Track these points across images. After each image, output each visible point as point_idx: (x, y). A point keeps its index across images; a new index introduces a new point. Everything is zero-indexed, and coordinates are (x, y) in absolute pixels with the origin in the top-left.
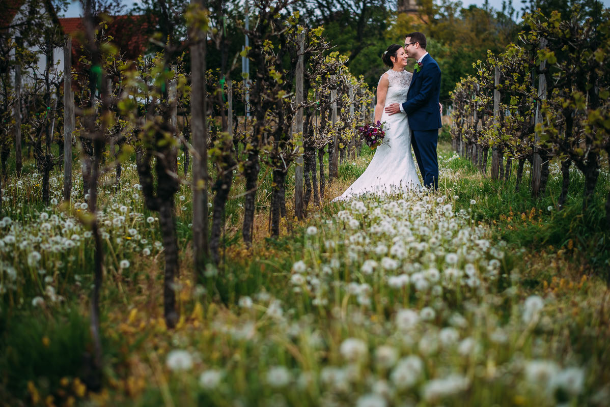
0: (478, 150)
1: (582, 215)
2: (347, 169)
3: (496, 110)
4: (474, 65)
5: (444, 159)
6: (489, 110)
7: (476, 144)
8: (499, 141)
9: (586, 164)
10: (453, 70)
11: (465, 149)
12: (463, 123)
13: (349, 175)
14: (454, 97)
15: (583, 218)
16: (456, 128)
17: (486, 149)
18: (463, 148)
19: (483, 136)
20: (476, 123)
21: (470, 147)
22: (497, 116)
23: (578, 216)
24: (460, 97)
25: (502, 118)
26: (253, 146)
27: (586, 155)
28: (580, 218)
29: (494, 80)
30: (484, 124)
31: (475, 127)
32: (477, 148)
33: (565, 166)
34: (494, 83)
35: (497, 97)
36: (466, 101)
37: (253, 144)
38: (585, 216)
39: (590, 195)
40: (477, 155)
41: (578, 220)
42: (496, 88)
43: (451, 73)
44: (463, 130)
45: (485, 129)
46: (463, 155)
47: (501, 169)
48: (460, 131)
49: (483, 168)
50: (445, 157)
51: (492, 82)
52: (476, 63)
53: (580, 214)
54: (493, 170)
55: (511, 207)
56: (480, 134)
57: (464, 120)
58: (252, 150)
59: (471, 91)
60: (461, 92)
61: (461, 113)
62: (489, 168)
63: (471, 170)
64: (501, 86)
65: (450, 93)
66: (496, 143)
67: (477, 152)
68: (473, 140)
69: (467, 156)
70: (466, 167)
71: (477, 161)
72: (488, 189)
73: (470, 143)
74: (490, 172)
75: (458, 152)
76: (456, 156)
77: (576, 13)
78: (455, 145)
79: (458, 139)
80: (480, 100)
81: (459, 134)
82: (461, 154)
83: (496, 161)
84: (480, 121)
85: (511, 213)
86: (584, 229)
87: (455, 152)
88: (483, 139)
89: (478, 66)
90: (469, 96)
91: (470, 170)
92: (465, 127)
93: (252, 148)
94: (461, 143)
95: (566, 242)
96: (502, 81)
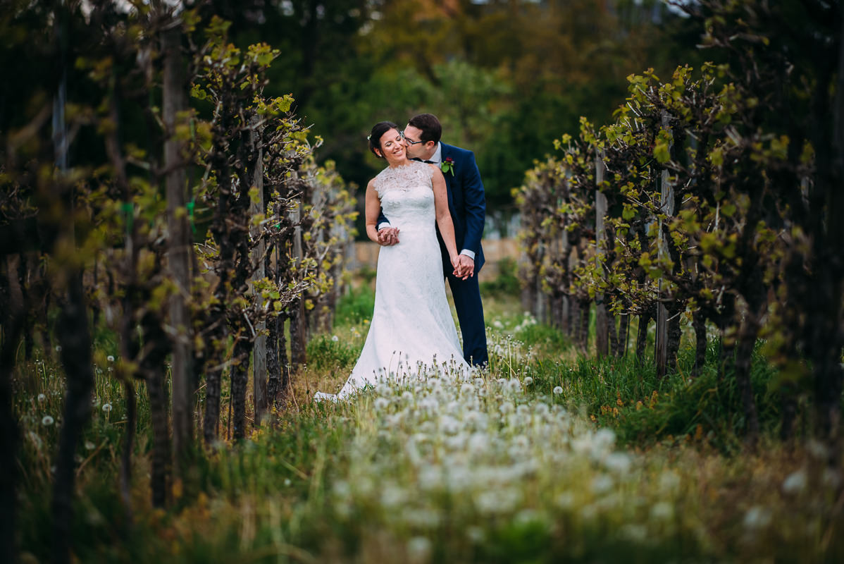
0: (573, 308)
1: (716, 389)
2: (323, 348)
3: (600, 229)
4: (557, 144)
5: (505, 328)
6: (588, 228)
7: (568, 296)
8: (605, 285)
9: (720, 312)
10: (520, 136)
11: (548, 307)
12: (543, 255)
13: (328, 360)
14: (521, 200)
15: (717, 393)
16: (529, 265)
17: (585, 303)
18: (544, 305)
19: (579, 279)
20: (568, 253)
21: (556, 302)
22: (602, 239)
23: (710, 390)
24: (535, 201)
25: (611, 244)
26: (219, 298)
27: (719, 298)
28: (714, 392)
29: (594, 172)
30: (581, 256)
31: (565, 262)
32: (570, 304)
33: (699, 319)
34: (595, 179)
35: (601, 205)
36: (545, 210)
37: (217, 296)
38: (720, 391)
39: (728, 357)
40: (570, 318)
41: (711, 396)
42: (598, 188)
43: (514, 143)
44: (543, 268)
45: (582, 265)
46: (544, 321)
47: (612, 339)
48: (537, 270)
49: (581, 339)
50: (508, 323)
51: (590, 177)
52: (561, 140)
53: (713, 388)
54: (599, 344)
55: (619, 392)
56: (574, 276)
57: (543, 249)
58: (217, 305)
59: (554, 190)
60: (535, 192)
61: (538, 235)
62: (593, 341)
63: (558, 346)
64: (608, 183)
65: (514, 191)
66: (600, 290)
67: (570, 311)
68: (562, 288)
69: (552, 323)
70: (548, 340)
71: (570, 330)
72: (585, 371)
73: (557, 294)
74: (595, 347)
75: (534, 314)
76: (529, 321)
77: (708, 77)
78: (526, 300)
79: (534, 287)
80: (571, 210)
81: (535, 278)
82: (540, 318)
83: (604, 325)
84: (574, 249)
85: (619, 401)
86: (719, 409)
87: (527, 314)
88: (579, 284)
89: (565, 146)
90: (552, 200)
91: (557, 348)
92: (547, 263)
93: (218, 302)
94: (540, 296)
95: (691, 428)
96: (609, 176)
